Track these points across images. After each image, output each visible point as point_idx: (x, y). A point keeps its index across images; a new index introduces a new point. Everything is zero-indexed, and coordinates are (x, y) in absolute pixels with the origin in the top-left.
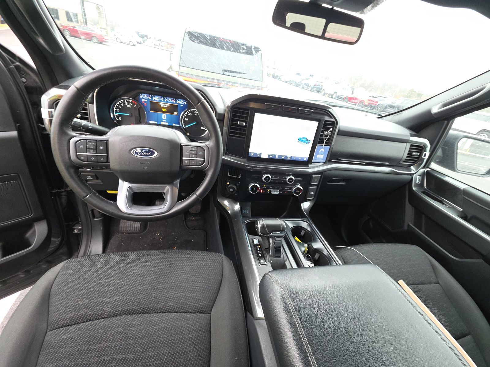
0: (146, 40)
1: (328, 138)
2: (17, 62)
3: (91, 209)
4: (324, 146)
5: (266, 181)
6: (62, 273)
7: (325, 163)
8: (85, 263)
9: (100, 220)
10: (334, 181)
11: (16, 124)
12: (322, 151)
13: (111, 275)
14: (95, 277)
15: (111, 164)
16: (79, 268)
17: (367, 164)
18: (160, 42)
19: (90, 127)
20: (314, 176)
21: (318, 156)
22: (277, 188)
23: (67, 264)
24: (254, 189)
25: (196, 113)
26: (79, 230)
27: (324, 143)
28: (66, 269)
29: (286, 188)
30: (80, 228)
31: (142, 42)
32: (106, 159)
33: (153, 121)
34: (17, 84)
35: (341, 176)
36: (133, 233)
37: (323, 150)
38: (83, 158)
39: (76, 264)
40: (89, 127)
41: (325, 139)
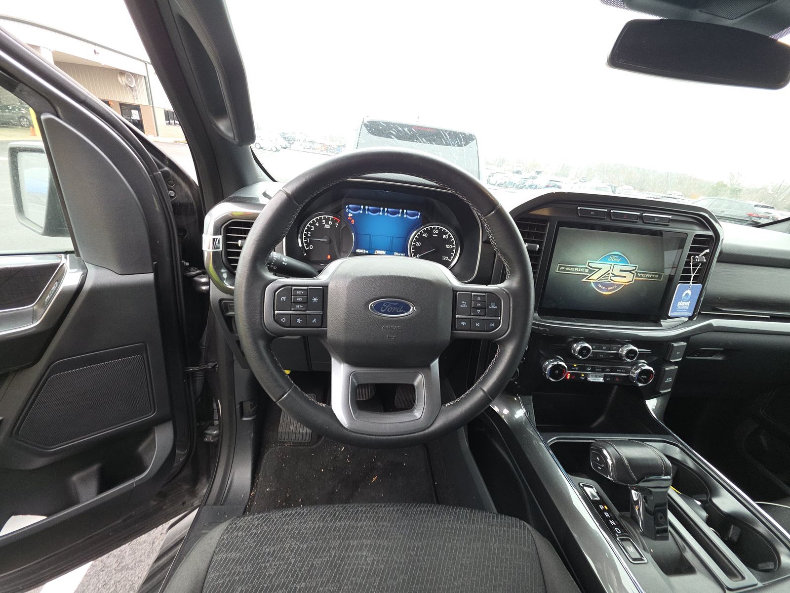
0: (293, 143)
1: (698, 268)
2: (166, 166)
3: (239, 402)
4: (691, 283)
5: (583, 357)
6: (220, 556)
7: (691, 318)
8: (260, 533)
9: (252, 420)
10: (704, 353)
11: (153, 262)
12: (687, 294)
13: (315, 569)
14: (285, 573)
15: (328, 330)
16: (251, 547)
17: (774, 318)
18: (312, 145)
19: (285, 262)
20: (675, 345)
21: (680, 304)
22: (600, 370)
23: (227, 533)
24: (557, 372)
25: (436, 232)
26: (215, 436)
27: (692, 279)
28: (227, 545)
29: (618, 371)
30: (215, 432)
31: (288, 146)
32: (320, 322)
33: (361, 249)
34: (162, 199)
35: (721, 345)
36: (301, 444)
37: (689, 292)
38: (283, 320)
39: (244, 534)
40: (283, 263)
41: (694, 270)
